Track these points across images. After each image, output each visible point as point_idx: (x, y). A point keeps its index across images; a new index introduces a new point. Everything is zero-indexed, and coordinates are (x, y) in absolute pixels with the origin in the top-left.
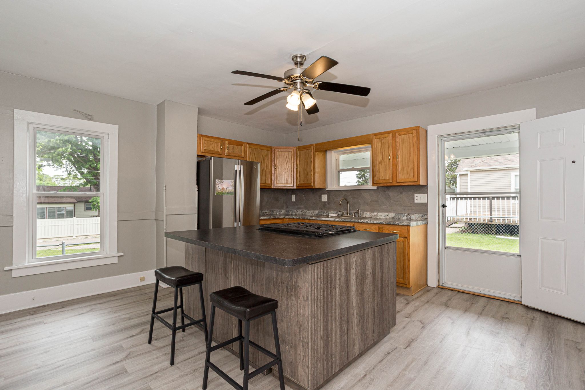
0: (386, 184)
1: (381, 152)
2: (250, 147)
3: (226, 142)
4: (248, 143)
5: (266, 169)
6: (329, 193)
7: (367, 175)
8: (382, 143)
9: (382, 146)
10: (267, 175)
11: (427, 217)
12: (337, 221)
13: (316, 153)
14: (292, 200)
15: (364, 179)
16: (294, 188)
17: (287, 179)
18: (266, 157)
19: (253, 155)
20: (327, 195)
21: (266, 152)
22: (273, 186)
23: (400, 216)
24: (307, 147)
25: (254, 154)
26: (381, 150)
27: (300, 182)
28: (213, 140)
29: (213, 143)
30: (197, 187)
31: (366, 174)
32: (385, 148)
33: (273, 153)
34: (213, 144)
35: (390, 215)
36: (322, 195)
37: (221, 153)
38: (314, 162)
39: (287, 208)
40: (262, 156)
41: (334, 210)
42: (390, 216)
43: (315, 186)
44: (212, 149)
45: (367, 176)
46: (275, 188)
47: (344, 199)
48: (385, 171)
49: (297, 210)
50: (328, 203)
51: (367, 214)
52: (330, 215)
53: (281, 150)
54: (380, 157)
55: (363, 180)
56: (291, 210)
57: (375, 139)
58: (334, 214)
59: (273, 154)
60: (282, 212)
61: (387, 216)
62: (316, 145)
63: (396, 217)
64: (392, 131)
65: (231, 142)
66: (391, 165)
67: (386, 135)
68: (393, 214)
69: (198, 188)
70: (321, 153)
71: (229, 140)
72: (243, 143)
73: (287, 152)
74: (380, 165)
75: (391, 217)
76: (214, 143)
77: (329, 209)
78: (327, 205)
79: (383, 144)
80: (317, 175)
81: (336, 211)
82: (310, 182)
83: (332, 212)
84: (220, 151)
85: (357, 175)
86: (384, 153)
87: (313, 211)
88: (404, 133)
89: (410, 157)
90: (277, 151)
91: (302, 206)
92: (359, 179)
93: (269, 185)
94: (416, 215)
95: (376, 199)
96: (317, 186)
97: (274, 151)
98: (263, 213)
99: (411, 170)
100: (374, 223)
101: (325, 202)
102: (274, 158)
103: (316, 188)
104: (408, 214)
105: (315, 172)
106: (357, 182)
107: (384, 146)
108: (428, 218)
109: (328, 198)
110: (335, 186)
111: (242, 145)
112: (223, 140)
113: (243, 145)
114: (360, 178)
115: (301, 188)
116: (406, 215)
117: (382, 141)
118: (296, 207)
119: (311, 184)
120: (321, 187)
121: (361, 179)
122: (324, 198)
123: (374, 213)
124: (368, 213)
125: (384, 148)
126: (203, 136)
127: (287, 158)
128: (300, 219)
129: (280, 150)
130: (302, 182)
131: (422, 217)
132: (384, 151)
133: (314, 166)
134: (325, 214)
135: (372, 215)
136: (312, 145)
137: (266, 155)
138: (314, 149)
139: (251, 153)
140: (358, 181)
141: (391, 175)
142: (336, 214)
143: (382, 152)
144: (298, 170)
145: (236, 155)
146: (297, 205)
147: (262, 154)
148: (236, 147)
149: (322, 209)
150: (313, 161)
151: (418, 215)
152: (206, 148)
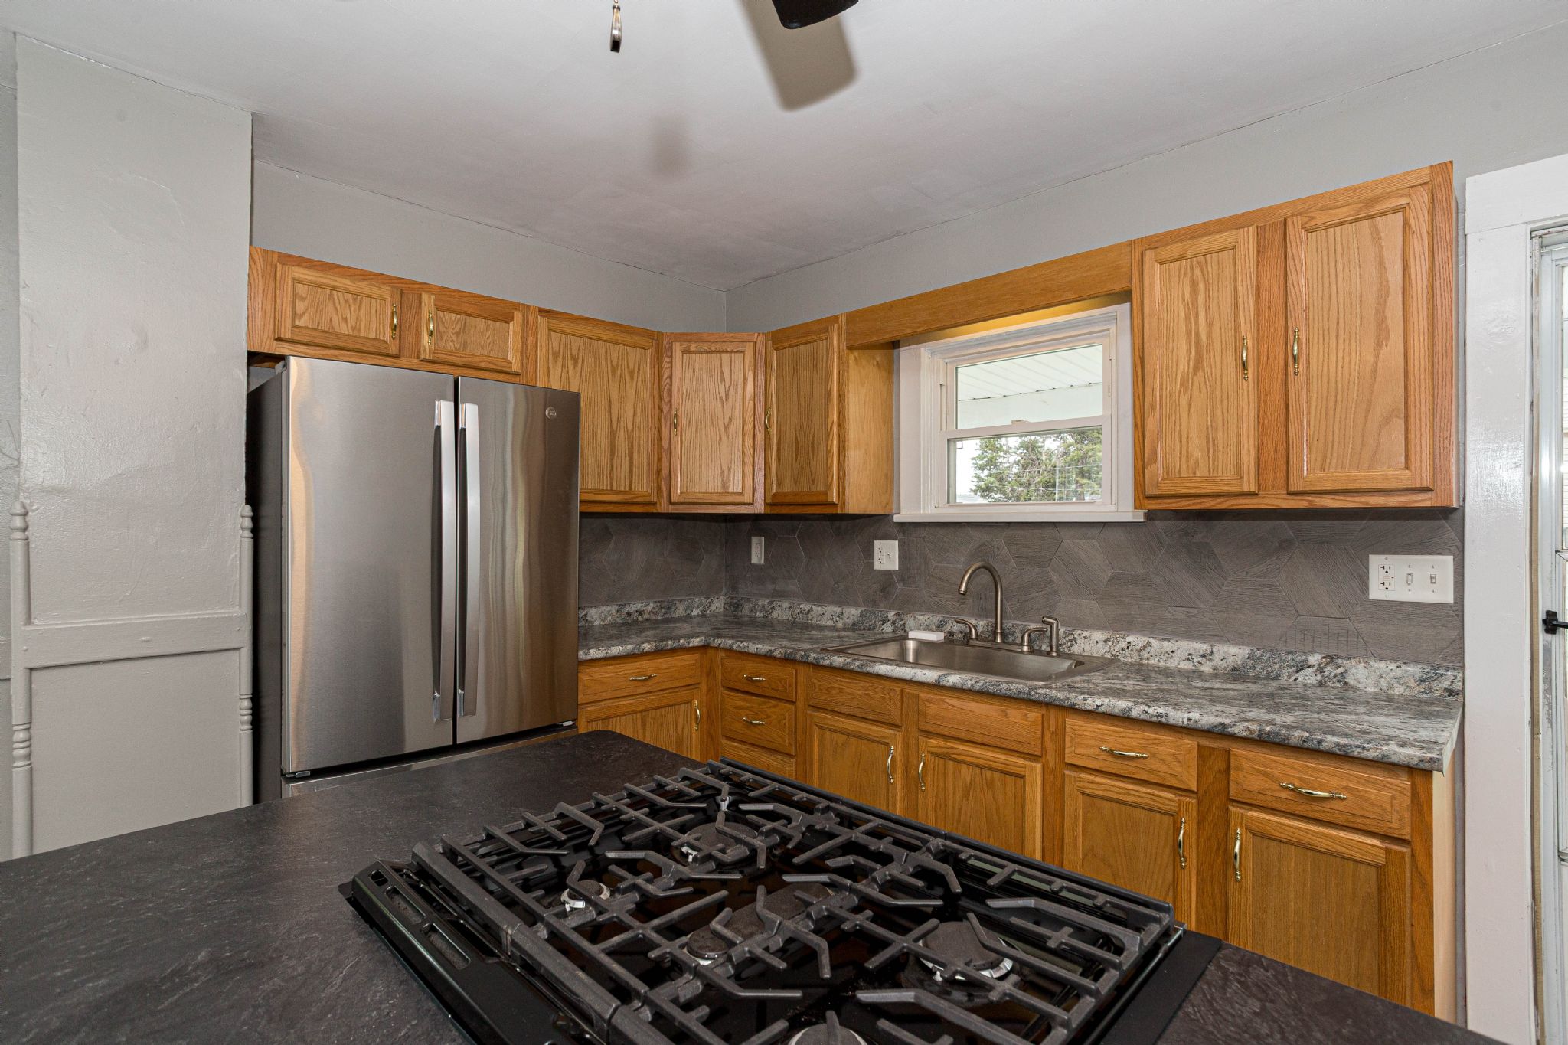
0: (1219, 500)
1: (1189, 333)
2: (550, 330)
3: (425, 297)
4: (543, 312)
5: (630, 428)
6: (907, 531)
7: (1001, 459)
8: (1194, 286)
9: (1194, 300)
10: (636, 456)
11: (1458, 686)
12: (954, 689)
13: (852, 357)
14: (754, 560)
15: (993, 471)
16: (758, 512)
17: (726, 473)
18: (632, 378)
19: (570, 363)
20: (897, 542)
21: (633, 354)
22: (664, 501)
23: (1276, 667)
24: (814, 332)
25: (575, 361)
26: (1187, 318)
27: (779, 485)
28: (345, 283)
29: (349, 297)
30: (251, 514)
31: (1000, 456)
32: (1214, 308)
33: (666, 359)
34: (347, 301)
35: (1217, 657)
36: (877, 543)
37: (394, 350)
38: (841, 397)
39: (734, 588)
40: (614, 372)
41: (931, 610)
42: (1217, 660)
43: (844, 503)
44: (344, 329)
45: (1001, 463)
46: (671, 509)
47: (979, 568)
48: (1215, 429)
49: (770, 603)
50: (902, 580)
51: (1092, 643)
52: (911, 635)
53: (700, 344)
54: (1183, 359)
55: (990, 475)
56: (748, 600)
57: (1156, 266)
58: (928, 629)
59: (666, 366)
60: (713, 607)
61: (1204, 656)
62: (852, 317)
63: (1254, 668)
64: (1261, 209)
65: (451, 301)
66: (1253, 398)
67: (1228, 237)
68: (1233, 650)
69: (256, 519)
70: (874, 358)
71: (443, 289)
72: (518, 307)
73: (725, 356)
74: (1184, 401)
75: (1224, 664)
76: (355, 300)
77: (908, 605)
78: (900, 586)
79: (1201, 286)
80: (854, 456)
81: (940, 617)
82: (821, 488)
83: (923, 618)
84: (388, 339)
85: (973, 459)
86: (1209, 337)
87: (837, 609)
88: (1342, 213)
89: (1383, 351)
90: (683, 353)
91: (793, 586)
92: (979, 472)
93: (647, 500)
94: (1382, 665)
95: (1141, 571)
96: (855, 504)
97: (669, 354)
98: (629, 614)
99: (1387, 420)
100: (1172, 722)
101: (888, 573)
102: (668, 381)
103: (851, 512)
104: (1330, 658)
105: (844, 441)
106: (976, 480)
107: (1208, 297)
108: (1461, 692)
109: (904, 557)
110: (934, 503)
111: (507, 319)
112: (406, 293)
113: (518, 316)
114: (982, 468)
115: (784, 510)
116: (1315, 659)
117: (1197, 272)
118: (770, 587)
119: (825, 494)
120: (871, 510)
121: (986, 472)
122: (887, 555)
123: (1129, 639)
124: (1099, 636)
125: (1207, 309)
126: (287, 259)
127: (723, 380)
128: (775, 658)
129: (693, 348)
130: (787, 488)
131: (1422, 681)
132: (1209, 324)
133: (841, 414)
134: (888, 628)
135: (1118, 648)
136: (835, 319)
137: (631, 366)
138: (843, 337)
139: (556, 355)
140: (977, 476)
141: (1253, 453)
142: (939, 628)
143: (1197, 334)
144: (773, 431)
145: (477, 360)
146: (774, 581)
147: (615, 363)
148: (481, 324)
149: (875, 603)
150: (839, 390)
151: (1393, 666)
152: (306, 318)
